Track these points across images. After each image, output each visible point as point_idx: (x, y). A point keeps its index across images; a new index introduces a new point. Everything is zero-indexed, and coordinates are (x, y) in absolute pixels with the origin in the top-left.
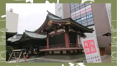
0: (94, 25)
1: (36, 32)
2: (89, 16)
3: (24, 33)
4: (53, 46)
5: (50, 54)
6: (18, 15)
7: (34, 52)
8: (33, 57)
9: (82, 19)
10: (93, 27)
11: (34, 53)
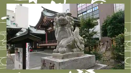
0: (99, 18)
1: (35, 28)
2: (95, 8)
3: (29, 28)
4: (54, 41)
5: (48, 49)
6: (28, 8)
7: (37, 46)
8: (36, 51)
9: (88, 12)
10: (98, 21)
11: (37, 48)
